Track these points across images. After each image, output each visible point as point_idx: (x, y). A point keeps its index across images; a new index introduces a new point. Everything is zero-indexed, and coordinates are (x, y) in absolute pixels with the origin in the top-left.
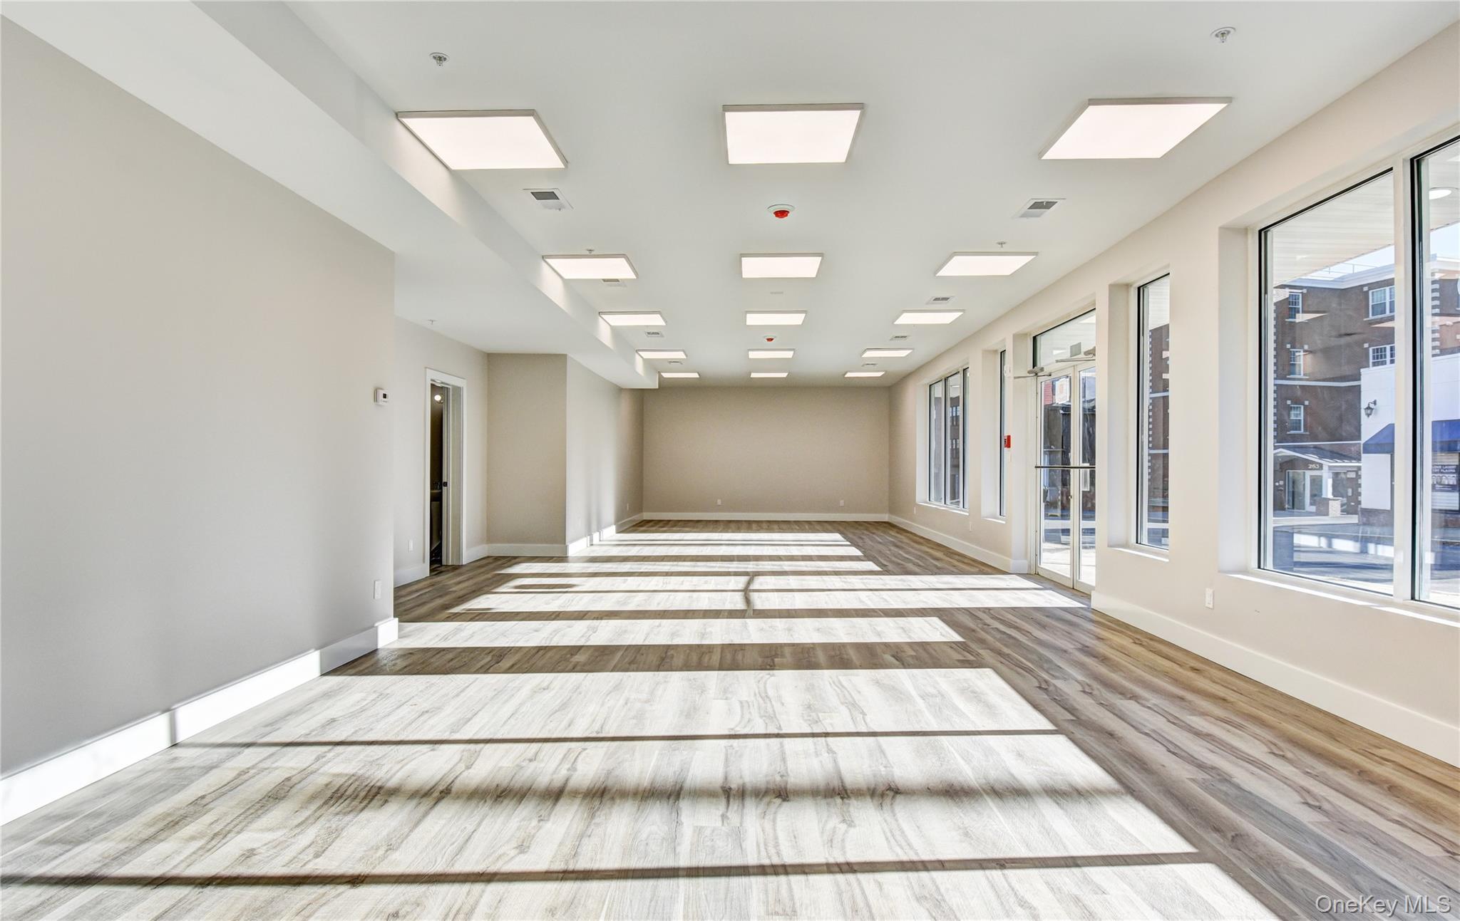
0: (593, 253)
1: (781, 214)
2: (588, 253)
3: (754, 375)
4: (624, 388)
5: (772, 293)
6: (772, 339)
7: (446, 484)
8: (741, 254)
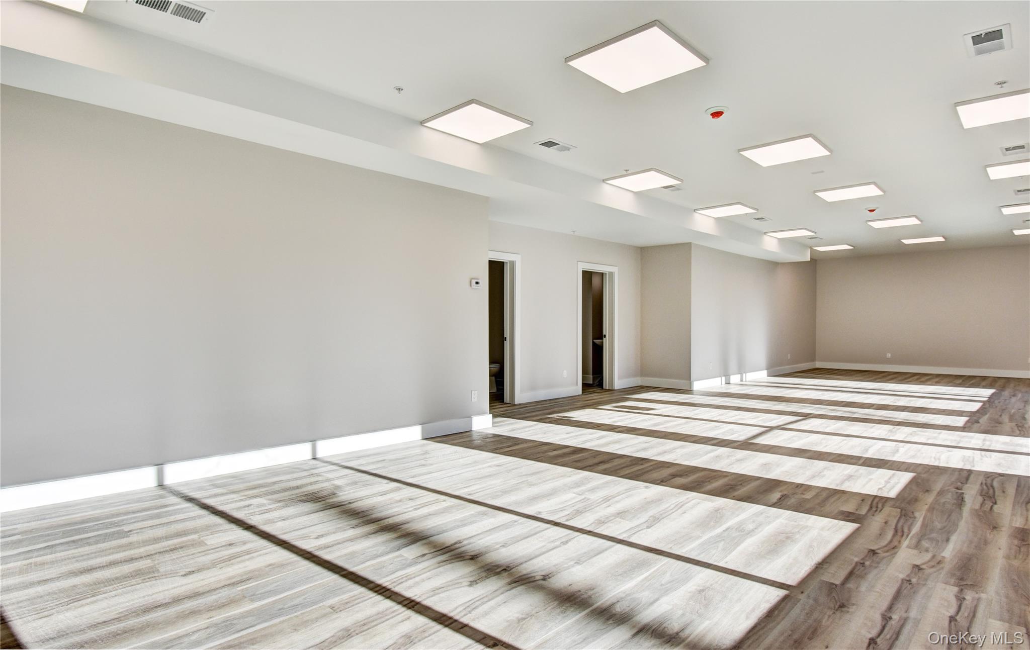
0: (629, 172)
1: (717, 114)
2: (625, 173)
3: (906, 242)
4: (780, 262)
5: (813, 173)
6: (874, 210)
7: (605, 336)
8: (739, 150)
